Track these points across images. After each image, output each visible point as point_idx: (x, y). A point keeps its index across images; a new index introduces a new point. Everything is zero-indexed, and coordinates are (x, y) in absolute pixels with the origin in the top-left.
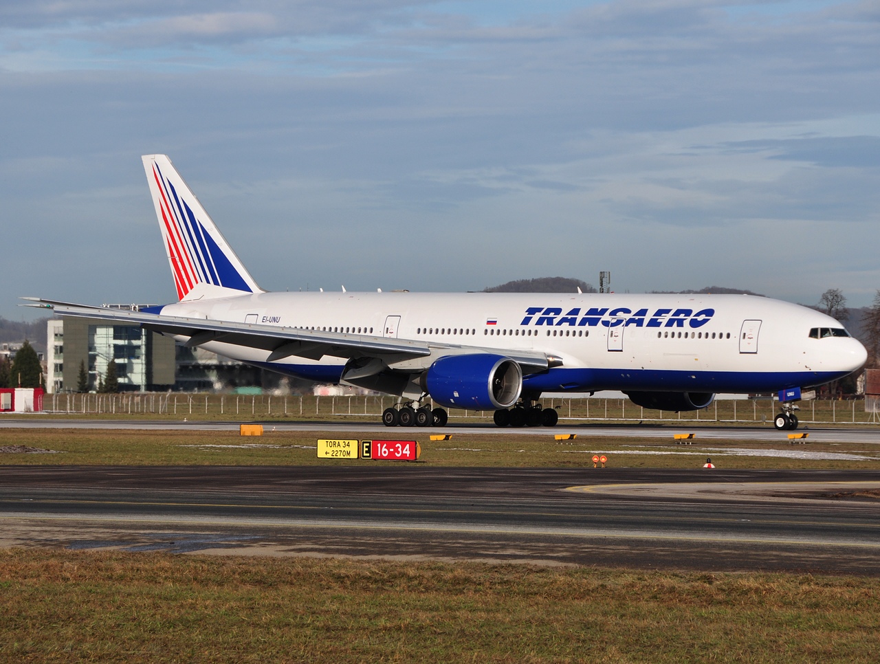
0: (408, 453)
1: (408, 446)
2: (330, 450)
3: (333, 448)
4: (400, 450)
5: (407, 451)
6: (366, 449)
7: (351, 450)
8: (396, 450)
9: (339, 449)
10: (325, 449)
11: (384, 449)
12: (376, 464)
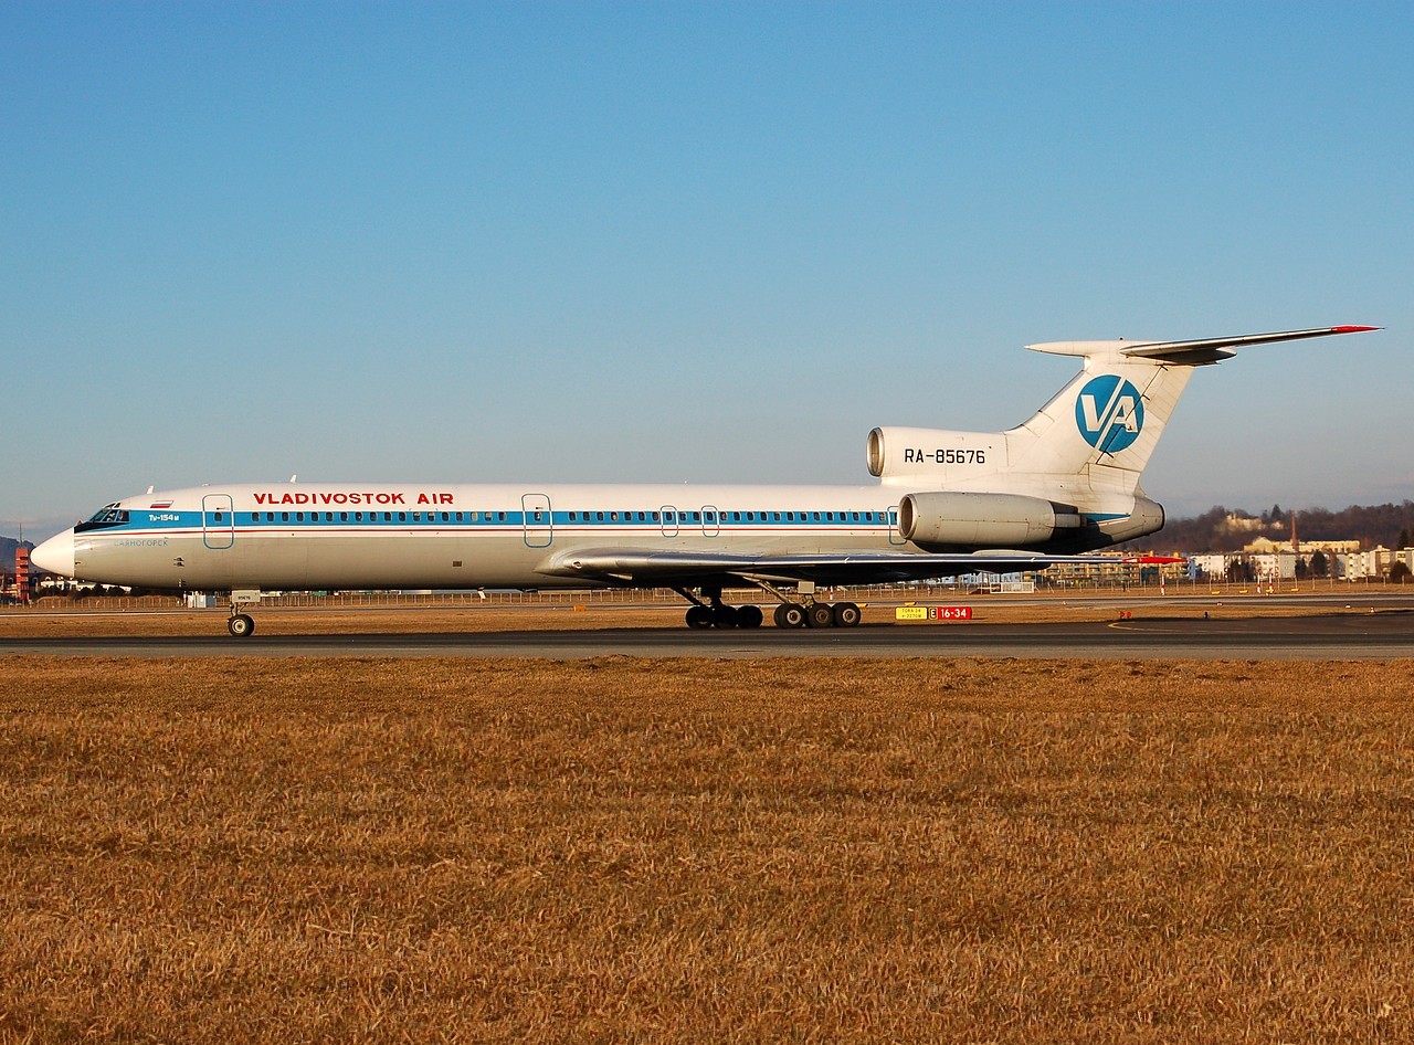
1: (964, 611)
2: (905, 614)
3: (908, 613)
4: (958, 613)
5: (964, 613)
6: (933, 613)
7: (920, 614)
8: (956, 613)
9: (912, 613)
10: (902, 614)
11: (947, 612)
12: (941, 622)
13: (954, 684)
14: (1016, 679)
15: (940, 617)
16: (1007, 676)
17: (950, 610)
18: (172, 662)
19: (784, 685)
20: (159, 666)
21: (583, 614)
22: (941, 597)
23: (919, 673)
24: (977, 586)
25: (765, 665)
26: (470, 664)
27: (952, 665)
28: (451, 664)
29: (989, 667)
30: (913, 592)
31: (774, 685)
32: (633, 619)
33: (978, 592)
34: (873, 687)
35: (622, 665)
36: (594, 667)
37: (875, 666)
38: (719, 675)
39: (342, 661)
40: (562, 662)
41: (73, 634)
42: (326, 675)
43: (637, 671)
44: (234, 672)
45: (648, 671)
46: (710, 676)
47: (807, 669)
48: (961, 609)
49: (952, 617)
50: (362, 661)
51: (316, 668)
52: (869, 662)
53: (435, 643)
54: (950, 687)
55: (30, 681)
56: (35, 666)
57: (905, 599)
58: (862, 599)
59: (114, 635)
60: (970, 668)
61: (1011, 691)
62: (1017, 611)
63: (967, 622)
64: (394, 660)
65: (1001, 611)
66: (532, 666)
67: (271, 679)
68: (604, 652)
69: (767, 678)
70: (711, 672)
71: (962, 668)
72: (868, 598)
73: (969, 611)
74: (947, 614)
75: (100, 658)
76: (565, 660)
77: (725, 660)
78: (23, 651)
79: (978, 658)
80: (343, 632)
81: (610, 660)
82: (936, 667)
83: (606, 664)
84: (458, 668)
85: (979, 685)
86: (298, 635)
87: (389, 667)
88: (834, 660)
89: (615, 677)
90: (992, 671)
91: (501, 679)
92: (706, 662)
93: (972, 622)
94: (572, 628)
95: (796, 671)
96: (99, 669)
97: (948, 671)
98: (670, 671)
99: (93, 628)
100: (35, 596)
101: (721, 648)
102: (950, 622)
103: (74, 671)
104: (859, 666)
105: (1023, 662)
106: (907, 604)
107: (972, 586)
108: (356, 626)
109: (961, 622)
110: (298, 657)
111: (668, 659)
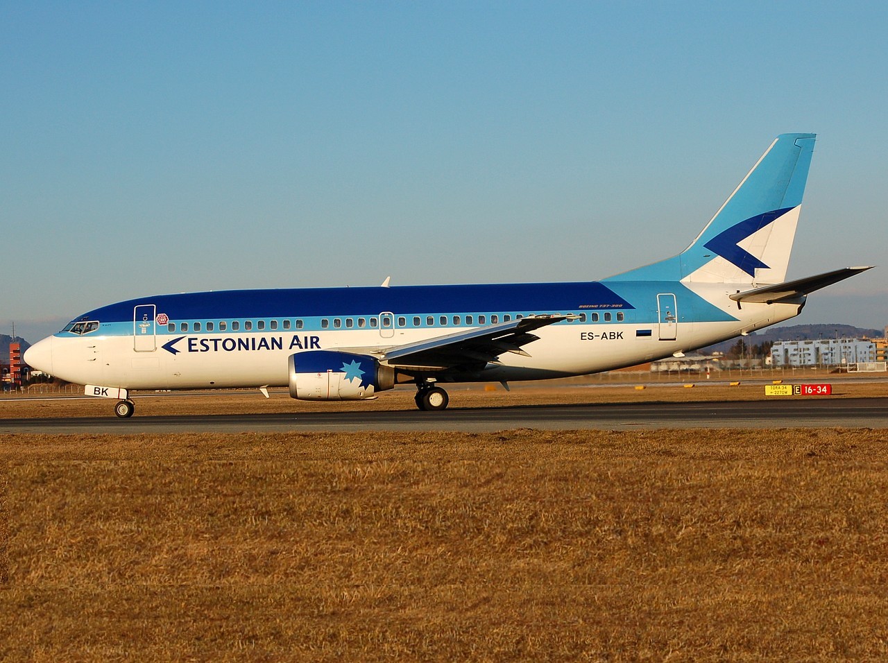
0: (825, 391)
1: (825, 387)
2: (773, 391)
3: (776, 390)
4: (820, 389)
5: (825, 390)
6: (797, 390)
7: (786, 391)
8: (818, 390)
9: (779, 390)
10: (770, 391)
11: (809, 389)
12: (805, 397)
13: (817, 452)
14: (872, 446)
15: (804, 393)
16: (864, 444)
17: (813, 387)
18: (143, 438)
19: (668, 453)
20: (132, 442)
21: (493, 393)
22: (804, 376)
23: (786, 442)
24: (836, 366)
25: (652, 436)
26: (398, 439)
27: (815, 435)
28: (380, 438)
29: (847, 436)
30: (780, 372)
31: (659, 453)
32: (536, 398)
33: (837, 371)
34: (747, 454)
35: (528, 437)
36: (504, 439)
37: (747, 436)
38: (611, 445)
39: (287, 436)
40: (476, 436)
41: (59, 415)
42: (274, 448)
43: (541, 442)
44: (196, 447)
45: (549, 442)
46: (604, 446)
47: (688, 440)
48: (822, 387)
49: (814, 393)
50: (305, 436)
51: (265, 442)
52: (742, 432)
53: (367, 420)
54: (814, 454)
55: (23, 455)
56: (27, 443)
57: (773, 377)
58: (735, 378)
59: (93, 416)
60: (831, 437)
61: (867, 457)
62: (871, 388)
63: (827, 397)
64: (332, 435)
65: (857, 388)
66: (449, 439)
67: (227, 452)
68: (512, 426)
69: (653, 448)
70: (605, 443)
71: (824, 438)
72: (740, 378)
73: (829, 388)
74: (810, 390)
75: (82, 436)
76: (478, 432)
77: (617, 432)
78: (17, 430)
79: (839, 428)
80: (287, 411)
81: (518, 433)
82: (801, 436)
83: (514, 436)
84: (386, 441)
85: (839, 452)
86: (249, 414)
87: (327, 441)
88: (711, 431)
89: (522, 447)
90: (851, 440)
91: (424, 450)
92: (600, 434)
93: (832, 397)
94: (484, 406)
95: (679, 441)
96: (81, 445)
97: (812, 440)
98: (569, 442)
99: (75, 410)
100: (26, 383)
101: (613, 422)
102: (813, 397)
103: (60, 447)
104: (734, 437)
105: (878, 431)
106: (774, 382)
107: (831, 366)
108: (298, 406)
109: (823, 397)
110: (250, 433)
111: (567, 432)
